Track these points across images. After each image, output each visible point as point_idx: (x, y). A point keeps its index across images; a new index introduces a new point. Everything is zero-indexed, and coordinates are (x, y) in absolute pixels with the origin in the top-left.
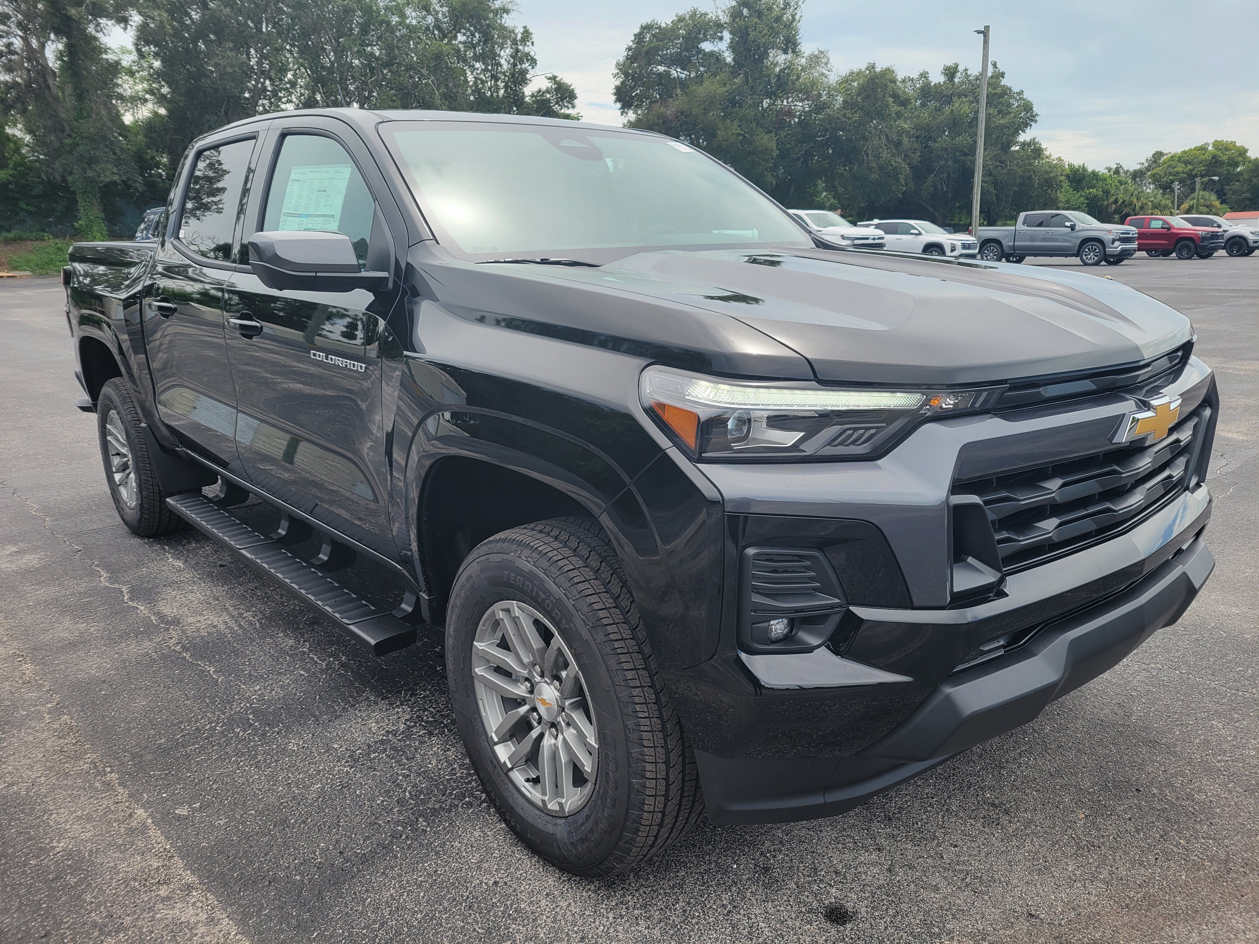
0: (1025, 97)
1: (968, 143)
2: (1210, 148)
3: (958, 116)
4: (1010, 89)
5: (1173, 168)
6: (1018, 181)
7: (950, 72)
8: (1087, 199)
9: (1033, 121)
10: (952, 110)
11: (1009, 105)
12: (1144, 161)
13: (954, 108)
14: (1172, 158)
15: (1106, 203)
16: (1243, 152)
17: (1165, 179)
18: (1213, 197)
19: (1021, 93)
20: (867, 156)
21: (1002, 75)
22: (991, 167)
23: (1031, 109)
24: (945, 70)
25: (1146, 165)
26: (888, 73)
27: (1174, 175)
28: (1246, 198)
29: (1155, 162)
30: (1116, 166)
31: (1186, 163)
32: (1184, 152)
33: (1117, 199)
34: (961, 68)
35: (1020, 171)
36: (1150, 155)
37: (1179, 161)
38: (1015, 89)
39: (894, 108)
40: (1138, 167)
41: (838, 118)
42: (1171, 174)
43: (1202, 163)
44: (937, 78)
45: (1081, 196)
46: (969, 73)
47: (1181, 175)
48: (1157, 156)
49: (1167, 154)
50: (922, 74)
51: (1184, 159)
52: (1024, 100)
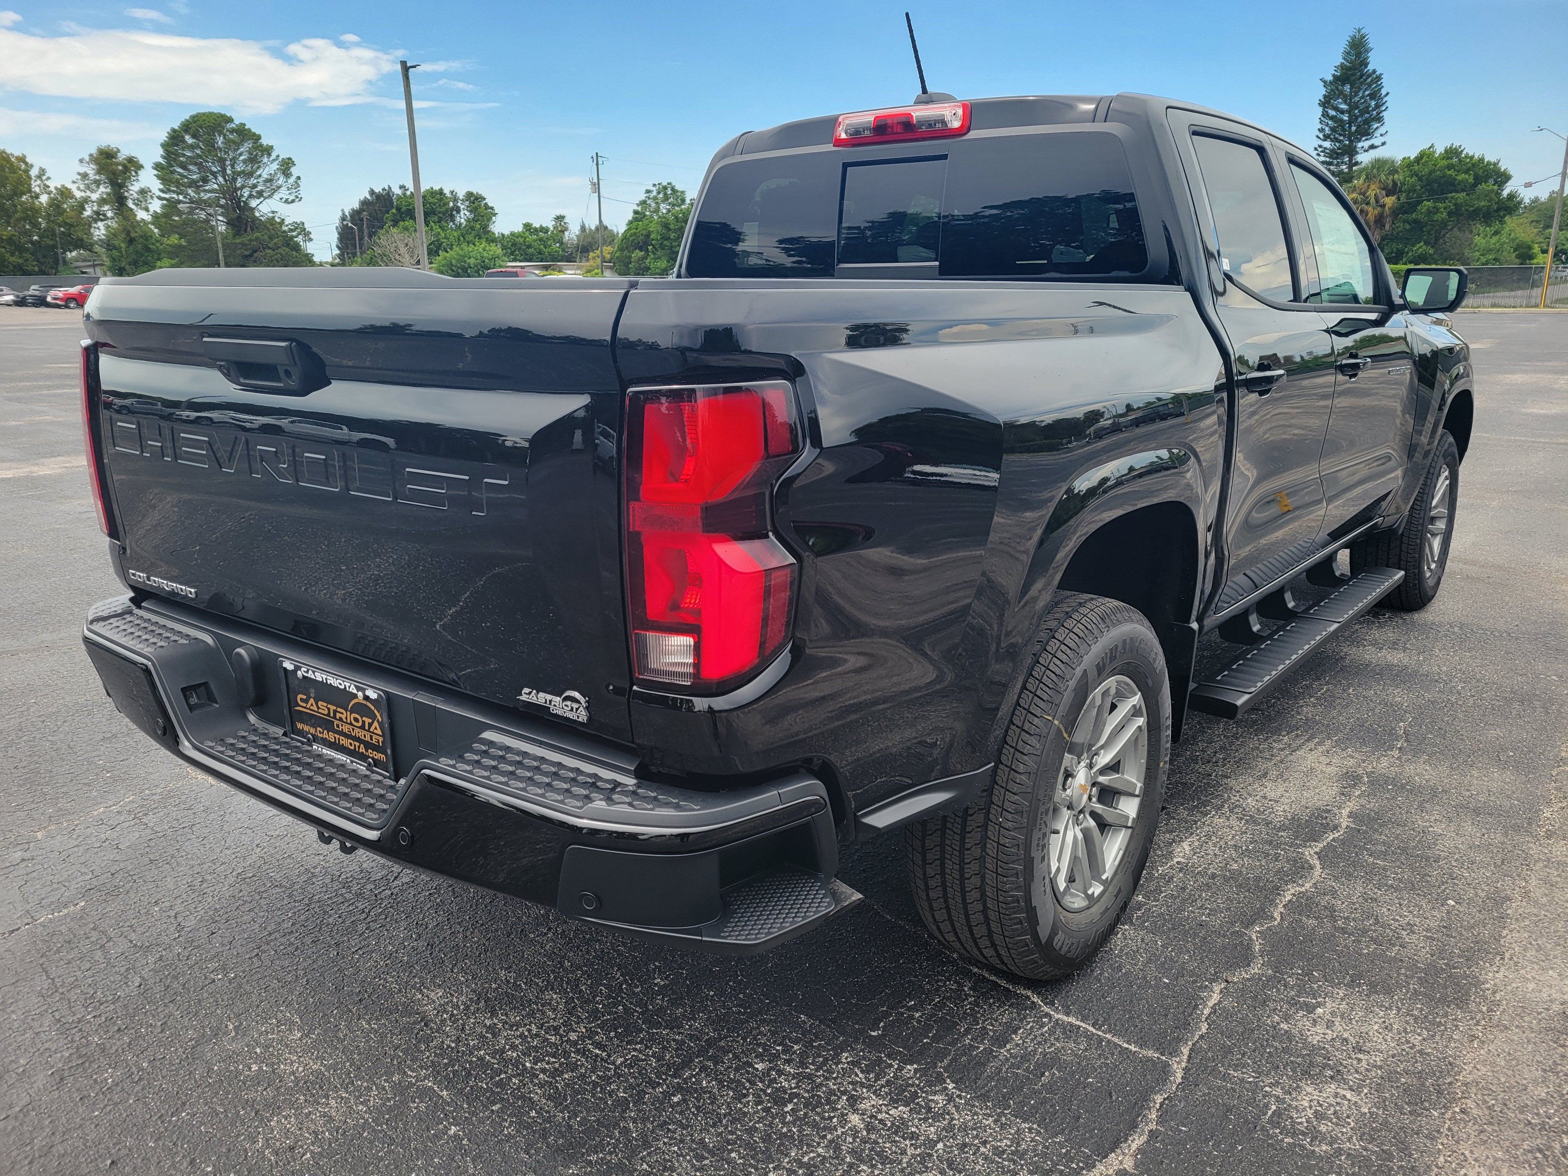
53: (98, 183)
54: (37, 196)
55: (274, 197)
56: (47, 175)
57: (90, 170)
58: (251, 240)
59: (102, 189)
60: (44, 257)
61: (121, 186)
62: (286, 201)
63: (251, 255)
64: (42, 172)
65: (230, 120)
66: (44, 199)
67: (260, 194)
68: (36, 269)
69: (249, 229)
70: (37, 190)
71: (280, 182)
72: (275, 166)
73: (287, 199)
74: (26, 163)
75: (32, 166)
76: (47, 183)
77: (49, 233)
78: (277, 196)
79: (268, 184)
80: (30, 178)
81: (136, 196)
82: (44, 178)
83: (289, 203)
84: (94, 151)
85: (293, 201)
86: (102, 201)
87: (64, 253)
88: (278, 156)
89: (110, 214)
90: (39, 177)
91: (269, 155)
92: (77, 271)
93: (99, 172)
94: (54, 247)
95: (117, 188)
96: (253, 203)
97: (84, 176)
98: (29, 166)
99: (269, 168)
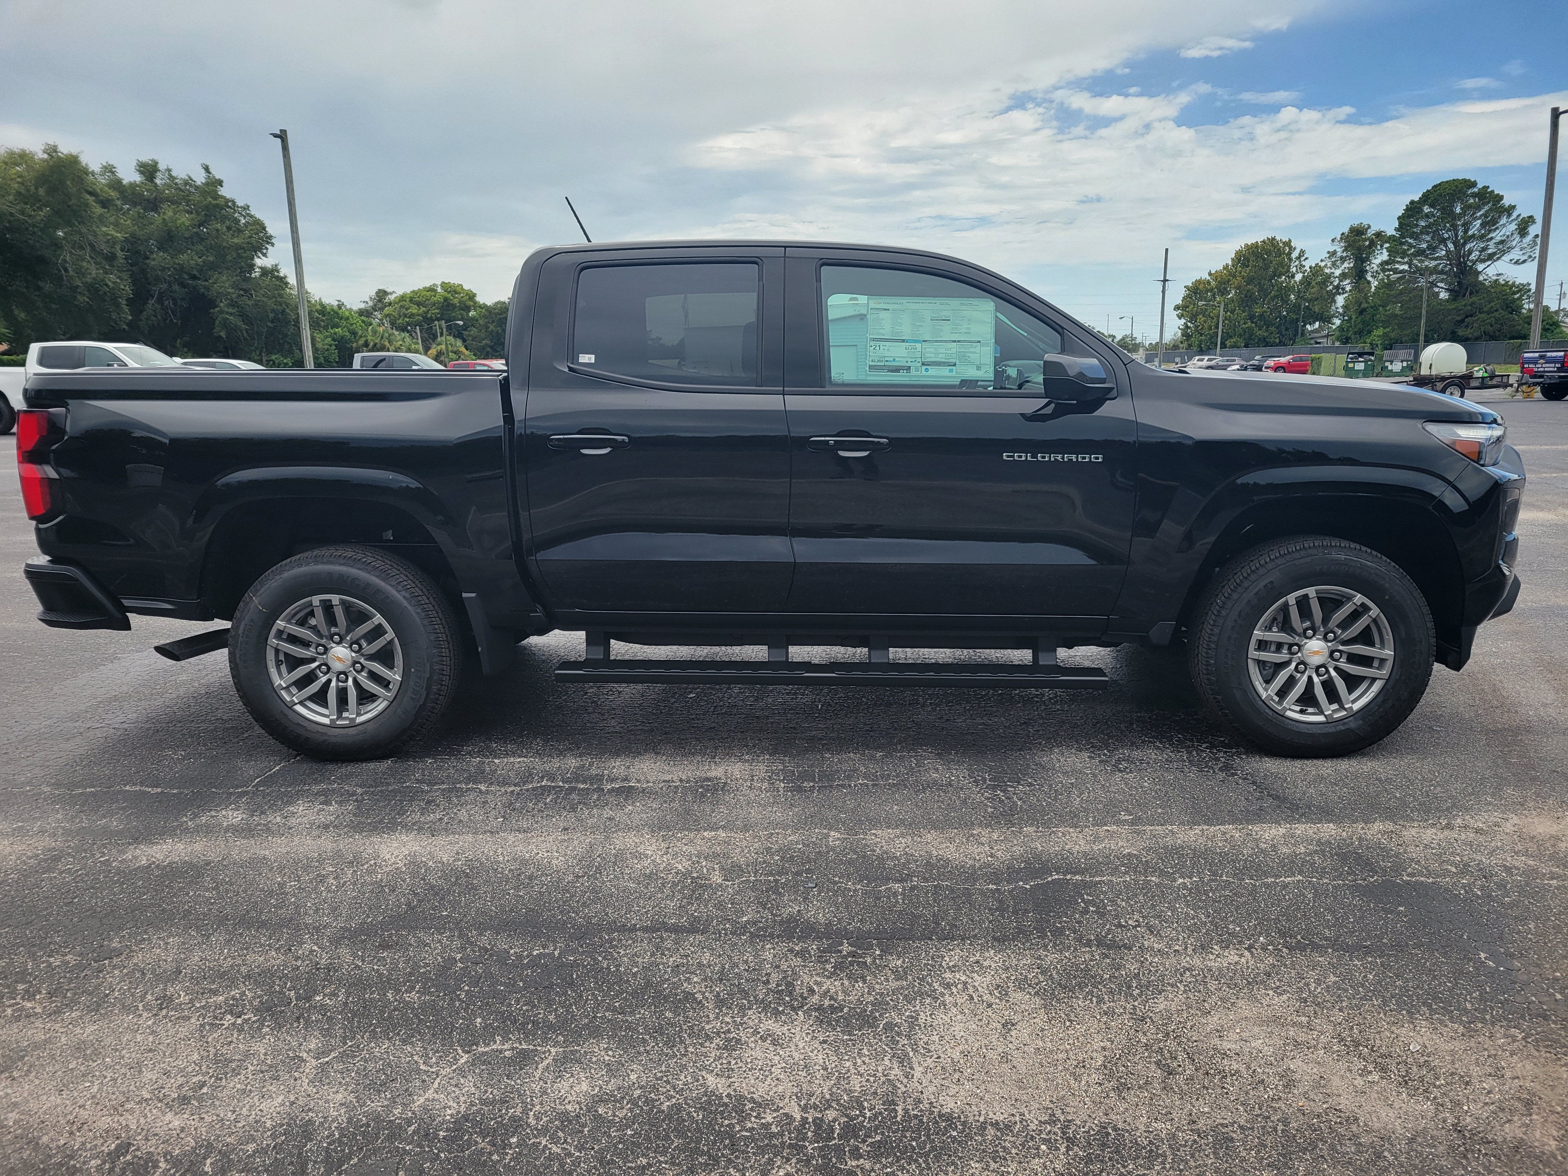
0: (252, 213)
1: (198, 265)
2: (439, 290)
3: (173, 229)
4: (234, 202)
5: (407, 309)
6: (271, 315)
7: (149, 170)
8: (334, 340)
9: (268, 243)
10: (164, 219)
11: (237, 221)
12: (368, 300)
13: (165, 217)
14: (402, 298)
15: (354, 345)
16: (472, 296)
17: (400, 321)
18: (459, 343)
19: (246, 208)
20: (66, 270)
21: (220, 183)
22: (234, 296)
23: (264, 228)
24: (140, 167)
25: (371, 303)
26: (73, 161)
27: (409, 317)
28: (486, 345)
29: (380, 301)
30: (337, 303)
31: (419, 304)
32: (413, 292)
33: (366, 341)
34: (162, 166)
35: (270, 303)
36: (373, 293)
37: (411, 301)
38: (240, 203)
39: (98, 210)
40: (362, 306)
41: (12, 214)
42: (405, 315)
43: (434, 305)
44: (129, 175)
45: (327, 337)
46: (174, 174)
47: (417, 318)
48: (381, 294)
49: (391, 294)
50: (105, 167)
51: (415, 299)
52: (252, 216)
53: (1343, 260)
54: (1293, 276)
55: (1503, 258)
56: (1306, 256)
57: (1339, 248)
58: (1465, 305)
59: (1346, 265)
60: (1287, 329)
61: (1363, 261)
62: (1517, 262)
63: (1463, 321)
64: (1302, 252)
65: (1474, 184)
66: (1299, 277)
67: (1491, 257)
68: (1277, 341)
69: (1468, 293)
70: (1294, 270)
71: (1514, 243)
72: (1513, 227)
73: (1518, 260)
74: (1290, 247)
75: (1295, 249)
76: (1304, 263)
77: (1297, 307)
78: (1506, 258)
79: (1501, 246)
80: (1290, 260)
81: (1376, 268)
82: (1302, 259)
83: (1519, 264)
84: (1346, 230)
85: (1524, 261)
86: (1343, 276)
87: (1305, 326)
88: (1519, 215)
89: (1348, 288)
90: (1299, 258)
91: (1509, 215)
92: (1312, 342)
93: (1346, 249)
94: (1298, 320)
95: (1359, 262)
96: (1480, 267)
97: (1334, 253)
98: (1292, 249)
99: (1507, 228)
